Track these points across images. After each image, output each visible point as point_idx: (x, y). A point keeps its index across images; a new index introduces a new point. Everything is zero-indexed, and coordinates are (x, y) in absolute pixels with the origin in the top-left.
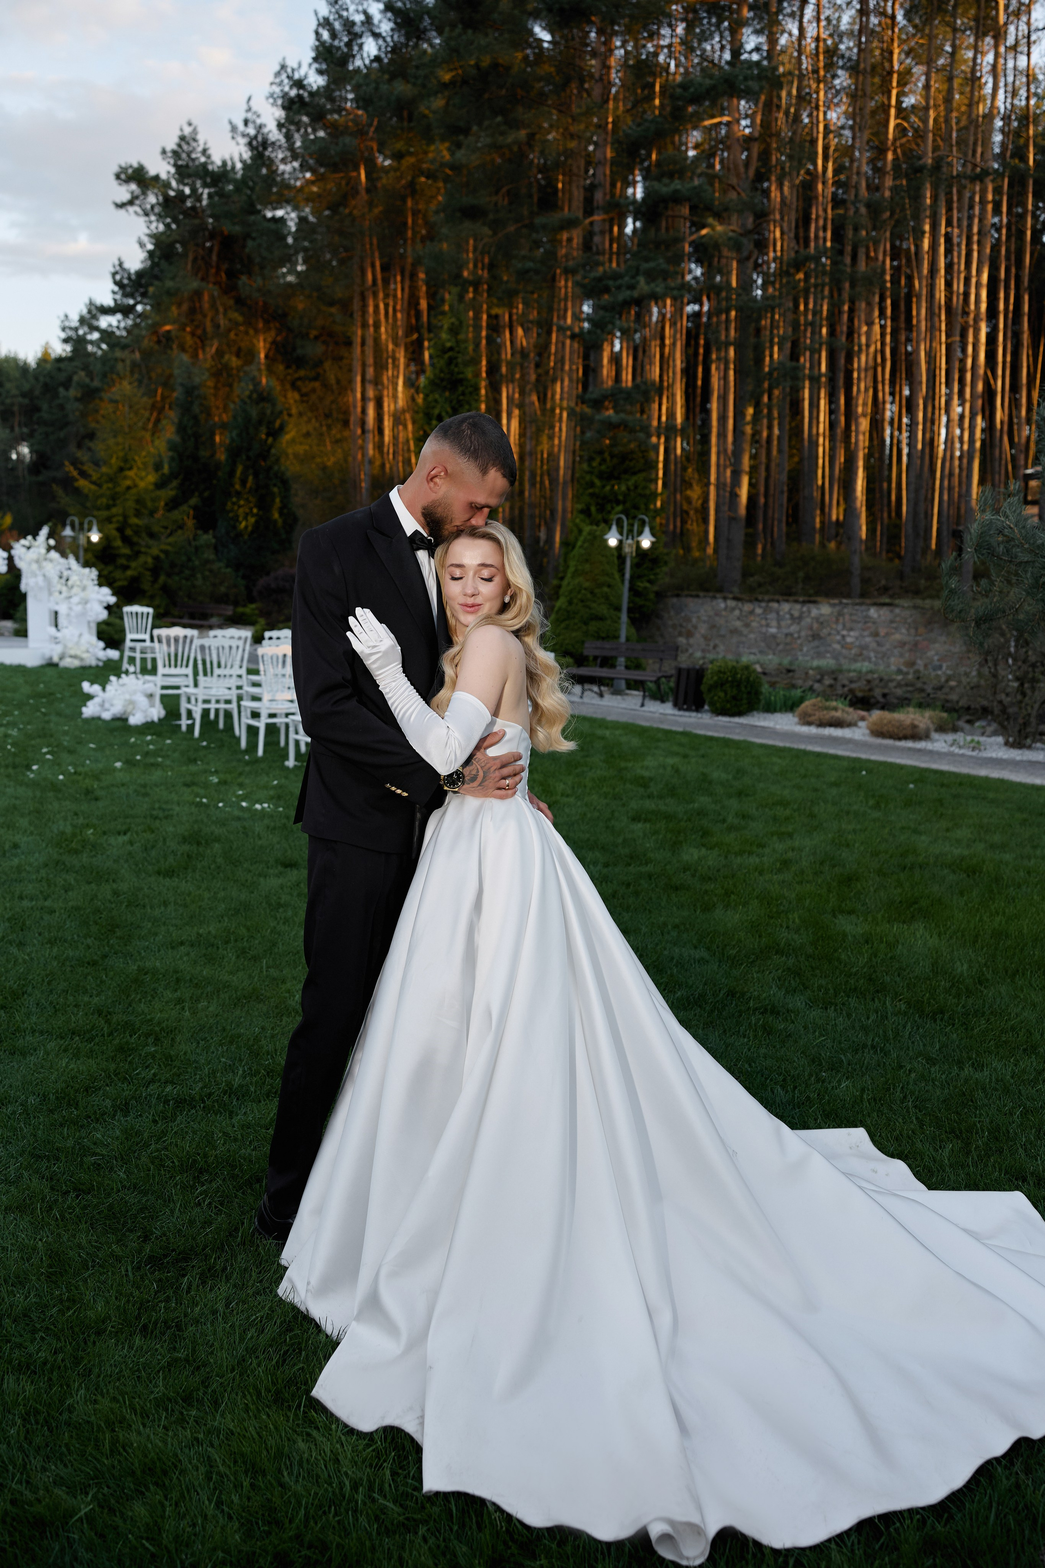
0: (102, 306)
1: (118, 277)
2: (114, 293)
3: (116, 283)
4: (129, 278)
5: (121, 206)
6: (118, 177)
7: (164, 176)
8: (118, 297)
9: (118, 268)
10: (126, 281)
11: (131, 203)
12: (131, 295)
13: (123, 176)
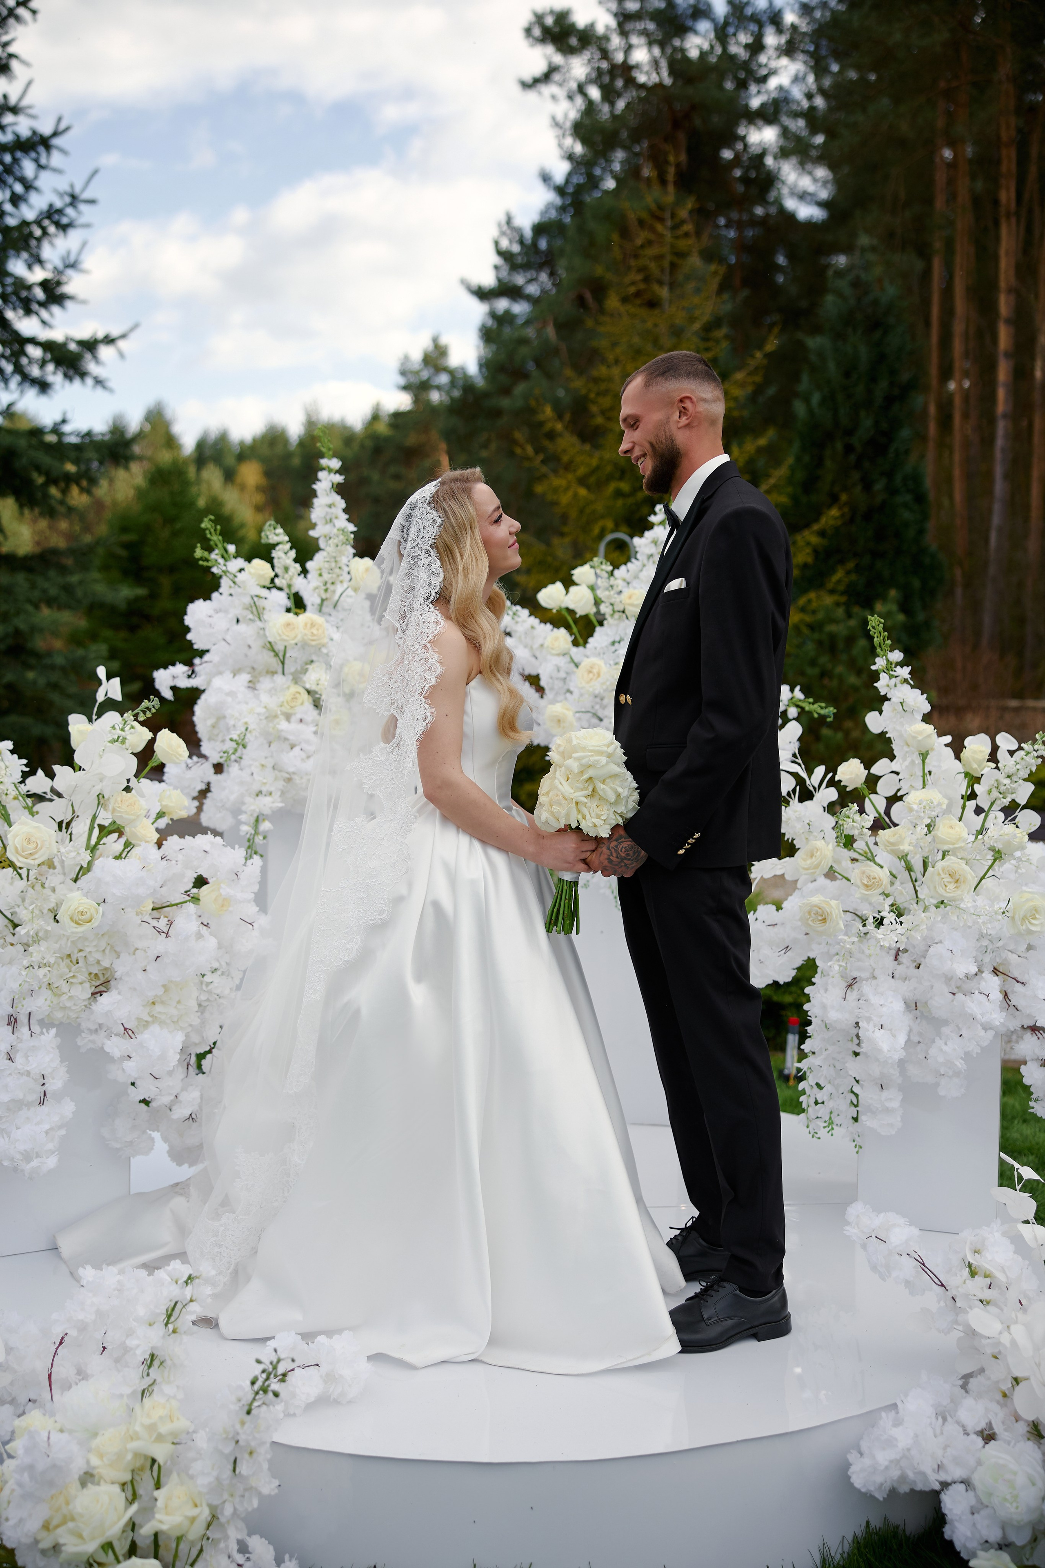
0: (480, 288)
1: (505, 244)
2: (496, 267)
3: (500, 253)
4: (521, 242)
5: (532, 84)
6: (528, 31)
7: (600, 29)
8: (504, 274)
9: (505, 228)
10: (516, 248)
11: (546, 77)
12: (525, 267)
13: (537, 32)
